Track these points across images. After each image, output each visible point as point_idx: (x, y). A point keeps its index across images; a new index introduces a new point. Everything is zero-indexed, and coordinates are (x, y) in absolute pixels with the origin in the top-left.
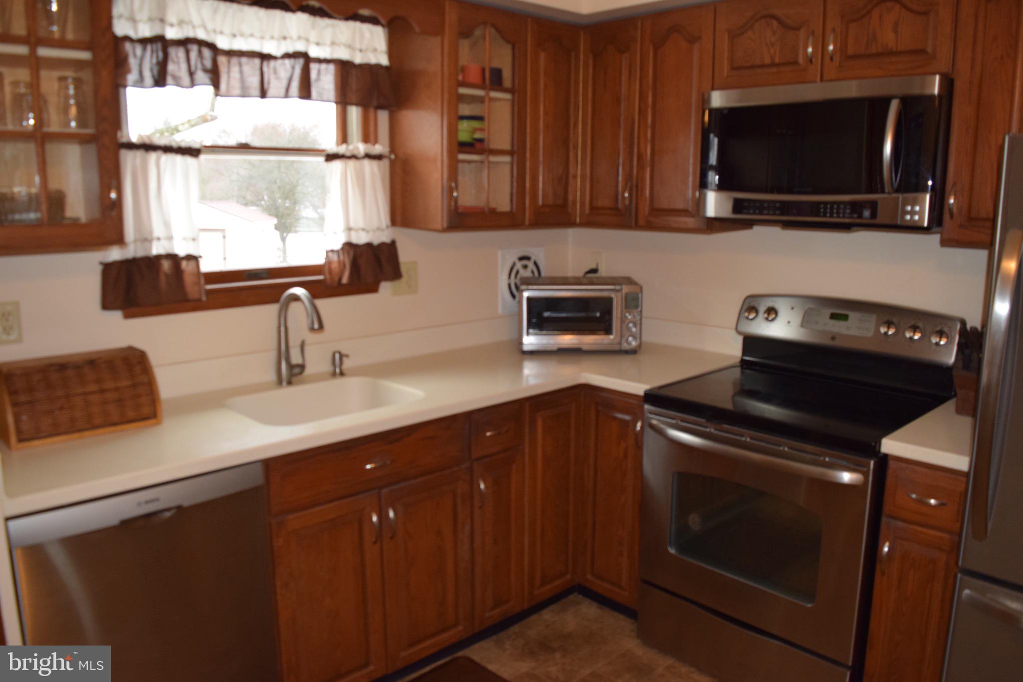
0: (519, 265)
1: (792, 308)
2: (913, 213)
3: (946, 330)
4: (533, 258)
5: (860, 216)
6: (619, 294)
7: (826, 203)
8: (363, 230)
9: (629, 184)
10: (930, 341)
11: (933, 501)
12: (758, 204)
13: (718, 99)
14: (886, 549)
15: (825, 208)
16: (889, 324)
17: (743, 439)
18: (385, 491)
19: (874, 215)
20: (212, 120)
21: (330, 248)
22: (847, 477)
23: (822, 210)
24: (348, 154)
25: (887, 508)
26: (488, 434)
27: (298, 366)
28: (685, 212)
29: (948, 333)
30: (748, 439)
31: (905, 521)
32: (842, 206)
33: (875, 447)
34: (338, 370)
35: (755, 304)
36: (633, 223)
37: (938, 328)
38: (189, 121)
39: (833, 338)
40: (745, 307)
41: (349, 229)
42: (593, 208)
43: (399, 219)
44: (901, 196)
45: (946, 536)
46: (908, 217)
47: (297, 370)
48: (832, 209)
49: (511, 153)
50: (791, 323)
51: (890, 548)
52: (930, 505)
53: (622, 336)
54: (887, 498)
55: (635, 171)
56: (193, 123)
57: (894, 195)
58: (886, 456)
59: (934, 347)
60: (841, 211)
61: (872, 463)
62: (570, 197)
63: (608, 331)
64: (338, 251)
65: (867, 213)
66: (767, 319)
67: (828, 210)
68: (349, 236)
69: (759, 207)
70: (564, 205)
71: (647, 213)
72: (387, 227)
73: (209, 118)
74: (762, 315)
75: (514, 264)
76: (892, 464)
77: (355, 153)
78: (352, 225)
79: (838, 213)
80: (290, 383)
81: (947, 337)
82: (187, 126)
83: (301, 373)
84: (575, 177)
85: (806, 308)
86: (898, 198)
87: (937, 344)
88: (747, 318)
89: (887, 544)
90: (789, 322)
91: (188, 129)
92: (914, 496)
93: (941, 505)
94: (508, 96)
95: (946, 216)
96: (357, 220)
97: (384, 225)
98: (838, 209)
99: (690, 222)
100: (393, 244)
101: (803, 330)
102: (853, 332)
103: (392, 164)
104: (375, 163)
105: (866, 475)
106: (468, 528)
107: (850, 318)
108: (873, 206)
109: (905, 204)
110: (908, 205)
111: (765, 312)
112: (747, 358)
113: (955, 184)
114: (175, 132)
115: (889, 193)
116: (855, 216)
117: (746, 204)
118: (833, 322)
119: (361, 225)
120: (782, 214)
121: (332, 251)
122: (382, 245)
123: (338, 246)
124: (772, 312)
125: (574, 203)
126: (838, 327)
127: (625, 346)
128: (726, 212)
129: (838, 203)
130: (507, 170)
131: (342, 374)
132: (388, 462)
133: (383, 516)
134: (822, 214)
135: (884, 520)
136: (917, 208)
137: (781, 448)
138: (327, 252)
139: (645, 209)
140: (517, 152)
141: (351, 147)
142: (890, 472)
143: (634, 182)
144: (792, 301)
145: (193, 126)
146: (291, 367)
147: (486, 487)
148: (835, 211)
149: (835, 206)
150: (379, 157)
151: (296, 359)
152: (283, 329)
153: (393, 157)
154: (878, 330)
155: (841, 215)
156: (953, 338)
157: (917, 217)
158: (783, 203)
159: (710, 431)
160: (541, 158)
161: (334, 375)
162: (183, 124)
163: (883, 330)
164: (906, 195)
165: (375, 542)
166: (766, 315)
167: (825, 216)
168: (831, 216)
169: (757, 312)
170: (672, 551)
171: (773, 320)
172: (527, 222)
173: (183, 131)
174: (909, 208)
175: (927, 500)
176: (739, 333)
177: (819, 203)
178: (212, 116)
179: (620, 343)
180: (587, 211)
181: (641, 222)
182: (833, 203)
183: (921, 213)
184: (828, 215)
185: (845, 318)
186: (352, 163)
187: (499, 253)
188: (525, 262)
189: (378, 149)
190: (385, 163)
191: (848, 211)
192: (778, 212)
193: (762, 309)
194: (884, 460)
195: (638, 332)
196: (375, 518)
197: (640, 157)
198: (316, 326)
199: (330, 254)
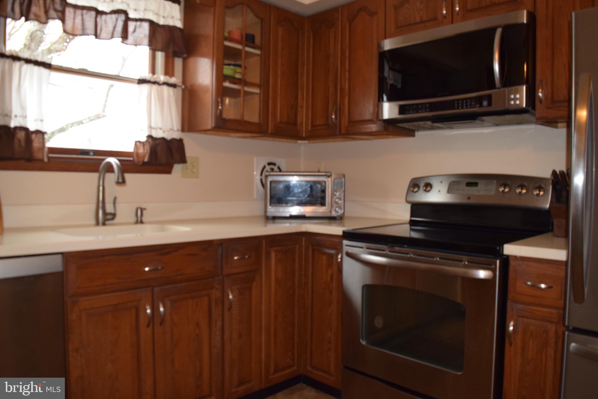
0: (268, 168)
1: (441, 182)
2: (515, 99)
3: (543, 186)
4: (277, 164)
5: (481, 105)
6: (330, 179)
7: (458, 100)
8: (161, 129)
9: (335, 108)
10: (532, 194)
11: (543, 286)
12: (415, 107)
13: (388, 45)
14: (511, 328)
15: (458, 104)
16: (505, 186)
17: (409, 256)
18: (156, 289)
19: (490, 104)
20: (103, 117)
21: (138, 140)
22: (482, 274)
23: (456, 105)
24: (153, 80)
25: (511, 294)
26: (236, 258)
27: (110, 214)
28: (370, 121)
29: (544, 187)
30: (412, 255)
31: (524, 303)
32: (469, 101)
33: (499, 250)
34: (139, 219)
35: (418, 182)
36: (338, 133)
37: (537, 185)
38: (89, 118)
39: (469, 198)
40: (411, 185)
41: (150, 127)
42: (313, 126)
43: (186, 127)
44: (506, 89)
45: (554, 311)
46: (512, 102)
47: (109, 217)
48: (462, 103)
49: (259, 86)
50: (441, 192)
51: (514, 326)
52: (541, 289)
53: (332, 207)
54: (510, 288)
55: (339, 99)
56: (91, 118)
57: (502, 89)
58: (508, 257)
59: (535, 197)
60: (469, 104)
61: (498, 262)
62: (299, 120)
63: (323, 204)
64: (143, 143)
65: (485, 103)
66: (425, 190)
67: (460, 105)
68: (151, 131)
69: (416, 108)
70: (295, 124)
71: (346, 124)
72: (178, 130)
73: (101, 116)
74: (422, 188)
75: (264, 167)
76: (512, 263)
77: (158, 80)
78: (153, 125)
79: (467, 106)
80: (104, 224)
81: (544, 191)
82: (88, 120)
83: (113, 219)
84: (302, 107)
85: (451, 181)
86: (505, 91)
87: (538, 195)
88: (413, 191)
89: (512, 323)
90: (439, 191)
91: (88, 122)
92: (529, 283)
93: (549, 288)
94: (258, 52)
95: (538, 104)
96: (157, 122)
97: (175, 129)
98: (467, 103)
99: (374, 127)
100: (180, 141)
101: (449, 195)
102: (482, 193)
103: (183, 91)
104: (171, 89)
105: (494, 271)
106: (219, 324)
107: (479, 185)
108: (489, 98)
109: (509, 94)
110: (512, 94)
111: (424, 187)
112: (413, 219)
113: (541, 81)
114: (80, 124)
115: (499, 88)
116: (478, 106)
117: (407, 108)
118: (468, 188)
119: (160, 125)
120: (431, 111)
121: (139, 142)
122: (173, 140)
123: (144, 139)
124: (428, 186)
125: (301, 123)
126: (473, 191)
127: (334, 214)
128: (395, 114)
129: (466, 99)
130: (257, 98)
131: (142, 222)
132: (160, 268)
133: (155, 309)
134: (456, 108)
135: (509, 304)
136: (518, 96)
137: (435, 259)
138: (136, 142)
139: (345, 121)
140: (264, 85)
141: (155, 76)
142: (511, 269)
143: (338, 106)
144: (441, 179)
145: (91, 120)
146: (105, 213)
147: (234, 297)
148: (464, 104)
149: (465, 101)
150: (174, 86)
151: (109, 208)
152: (101, 188)
153: (183, 87)
154: (497, 190)
155: (469, 107)
156: (548, 190)
157: (518, 102)
158: (431, 104)
159: (387, 253)
160: (279, 92)
161: (137, 223)
162: (85, 119)
163: (501, 189)
164: (509, 88)
165: (148, 326)
166: (424, 188)
167: (458, 108)
168: (462, 108)
169: (419, 187)
170: (364, 343)
171: (429, 191)
172: (270, 132)
173: (85, 123)
174: (512, 96)
175: (539, 285)
176: (408, 202)
177: (453, 101)
178: (103, 115)
179: (331, 212)
180: (310, 128)
181: (343, 131)
182: (462, 100)
183: (521, 99)
184: (460, 107)
185: (476, 184)
186: (155, 87)
187: (255, 159)
188: (272, 166)
189: (173, 80)
190: (179, 91)
191: (473, 103)
192: (428, 110)
193: (422, 185)
194: (506, 260)
195: (343, 204)
196: (149, 311)
197: (342, 90)
198: (120, 180)
199: (138, 144)
